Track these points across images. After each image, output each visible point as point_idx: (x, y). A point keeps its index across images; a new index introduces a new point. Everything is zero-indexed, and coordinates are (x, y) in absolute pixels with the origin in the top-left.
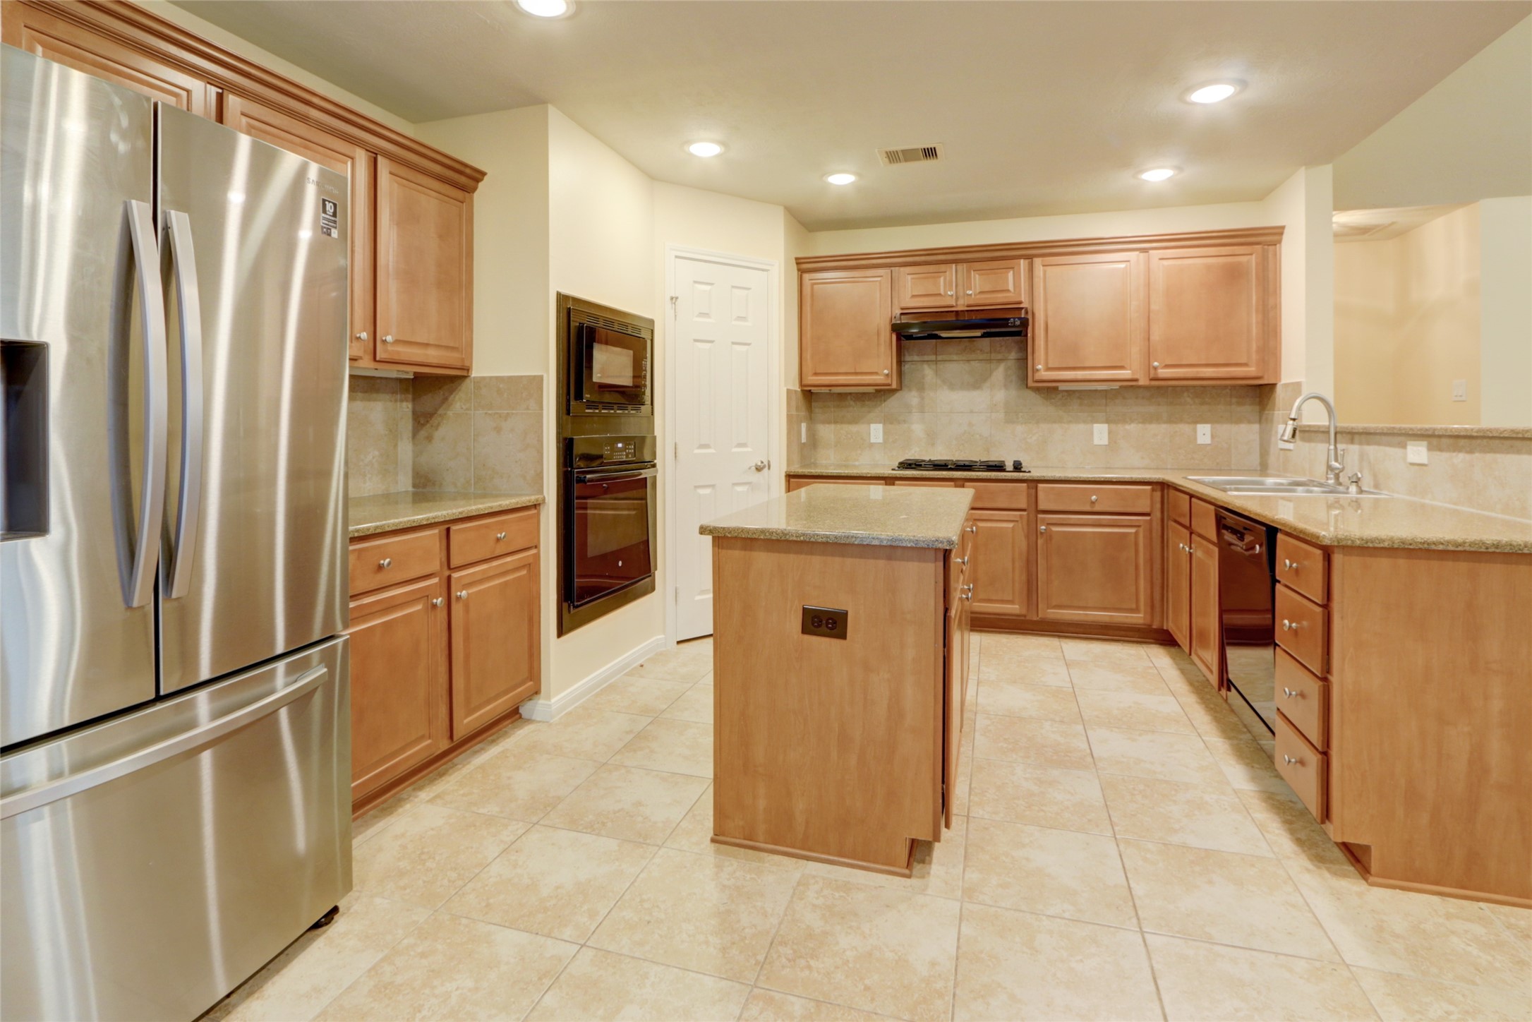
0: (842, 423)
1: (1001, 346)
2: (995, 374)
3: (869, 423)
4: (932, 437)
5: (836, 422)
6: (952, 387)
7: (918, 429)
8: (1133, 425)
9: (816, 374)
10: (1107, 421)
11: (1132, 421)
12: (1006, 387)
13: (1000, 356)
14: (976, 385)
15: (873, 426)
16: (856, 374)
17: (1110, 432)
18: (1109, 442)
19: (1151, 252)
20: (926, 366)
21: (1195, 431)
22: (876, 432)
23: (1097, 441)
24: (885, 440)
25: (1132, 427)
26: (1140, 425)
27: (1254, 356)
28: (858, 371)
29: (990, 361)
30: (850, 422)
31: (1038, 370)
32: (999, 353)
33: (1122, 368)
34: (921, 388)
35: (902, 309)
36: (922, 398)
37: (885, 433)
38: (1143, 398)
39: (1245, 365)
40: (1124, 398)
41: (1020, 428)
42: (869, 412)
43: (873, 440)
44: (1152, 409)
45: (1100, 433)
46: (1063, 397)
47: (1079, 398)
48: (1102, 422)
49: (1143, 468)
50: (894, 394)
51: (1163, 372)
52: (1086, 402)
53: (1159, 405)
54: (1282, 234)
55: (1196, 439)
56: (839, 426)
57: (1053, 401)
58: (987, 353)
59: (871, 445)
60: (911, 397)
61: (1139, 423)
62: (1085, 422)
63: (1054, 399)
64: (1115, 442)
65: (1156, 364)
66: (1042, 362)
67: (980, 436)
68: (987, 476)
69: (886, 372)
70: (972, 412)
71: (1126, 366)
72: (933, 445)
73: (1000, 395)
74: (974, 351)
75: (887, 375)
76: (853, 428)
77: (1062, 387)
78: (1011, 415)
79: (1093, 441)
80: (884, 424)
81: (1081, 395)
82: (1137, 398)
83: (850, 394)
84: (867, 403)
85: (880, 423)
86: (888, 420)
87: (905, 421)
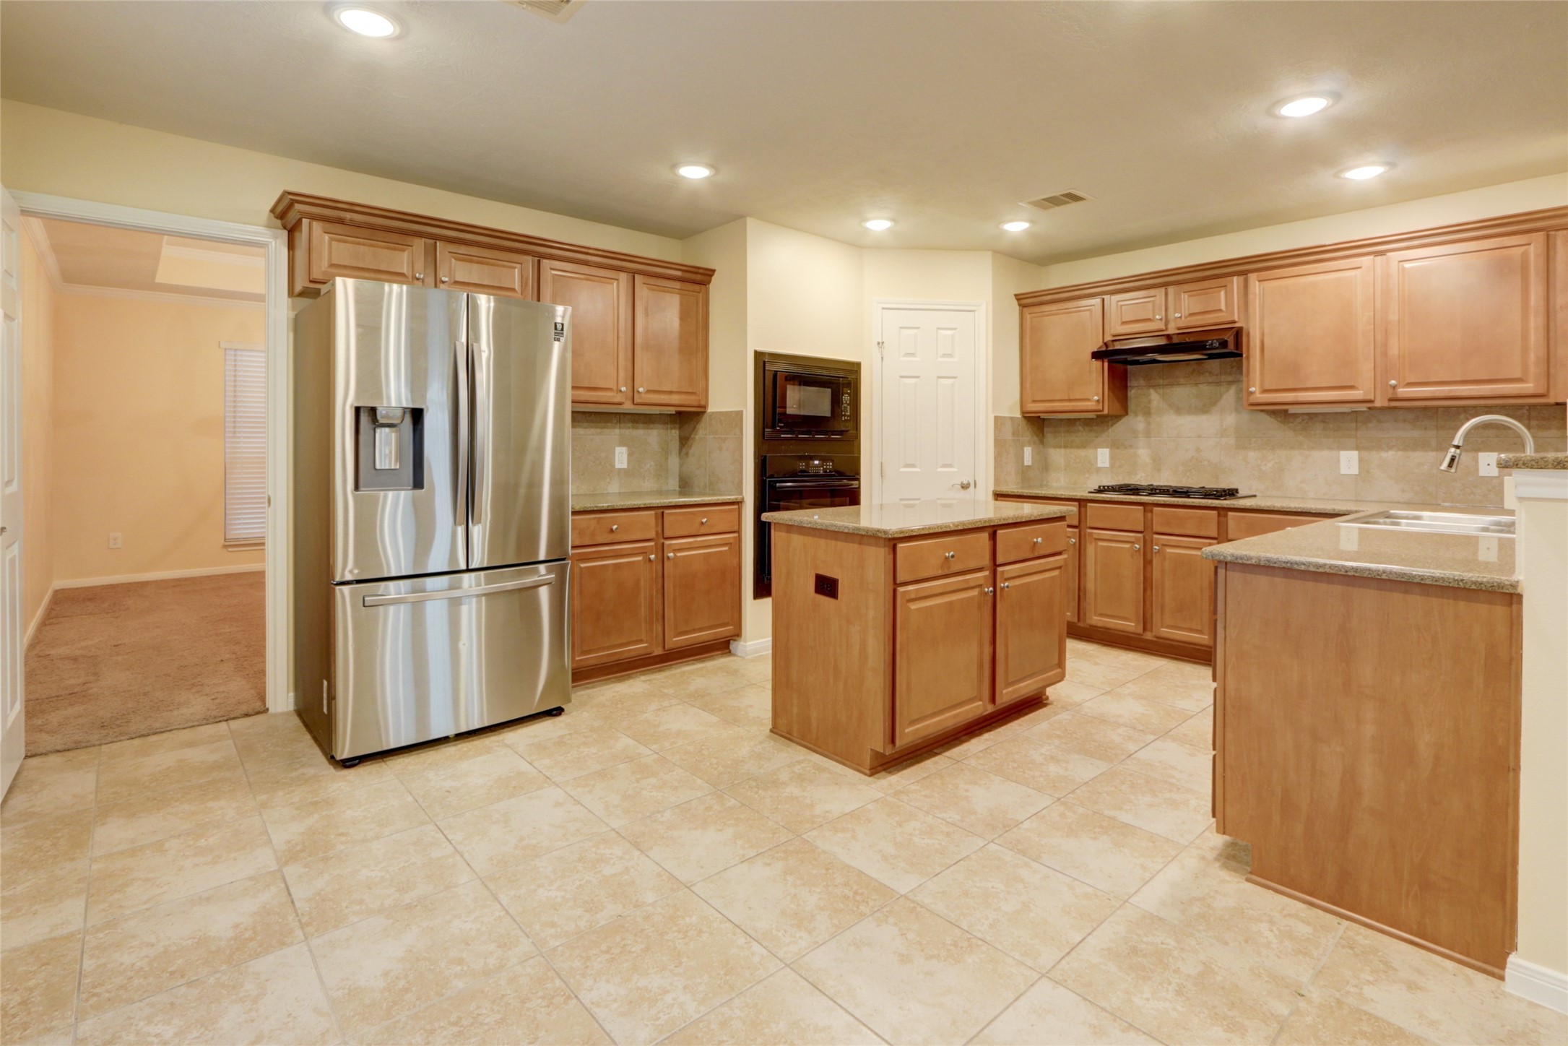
0: (1071, 447)
1: (1232, 367)
2: (1225, 397)
3: (1096, 448)
4: (1157, 463)
5: (1066, 447)
6: (1179, 411)
7: (1144, 454)
8: (1391, 453)
9: (1034, 401)
10: (1357, 448)
11: (1389, 448)
12: (1237, 410)
13: (1230, 378)
14: (1205, 409)
15: (1100, 451)
16: (1070, 400)
17: (1361, 461)
18: (1360, 472)
19: (1388, 254)
20: (1152, 391)
21: (1476, 461)
22: (1103, 456)
23: (1344, 470)
24: (1112, 465)
25: (1390, 455)
26: (1400, 453)
28: (1071, 398)
29: (1218, 383)
30: (1078, 447)
31: (1252, 393)
32: (1230, 374)
33: (1352, 387)
34: (1147, 413)
35: (1114, 336)
36: (1149, 423)
37: (1112, 458)
38: (1404, 421)
40: (1379, 421)
41: (1253, 455)
42: (1097, 437)
43: (1100, 465)
44: (1416, 434)
45: (1349, 461)
46: (1303, 420)
47: (1323, 422)
48: (1352, 449)
49: (1405, 503)
50: (1120, 420)
51: (1403, 391)
52: (1331, 426)
55: (1477, 470)
56: (1068, 451)
57: (1291, 424)
58: (1217, 375)
59: (1099, 470)
60: (1135, 422)
61: (1399, 450)
62: (1329, 448)
63: (1292, 423)
64: (1368, 472)
65: (1393, 382)
66: (1258, 383)
67: (1209, 462)
68: (1174, 501)
69: (1096, 398)
70: (1200, 437)
71: (1356, 385)
72: (1159, 470)
73: (1231, 420)
74: (1202, 374)
75: (1098, 401)
76: (1082, 453)
77: (1292, 410)
78: (1243, 441)
79: (1339, 470)
80: (1111, 449)
81: (1323, 417)
82: (1396, 421)
83: (1079, 419)
84: (1095, 428)
85: (1107, 447)
86: (1115, 445)
87: (1131, 446)
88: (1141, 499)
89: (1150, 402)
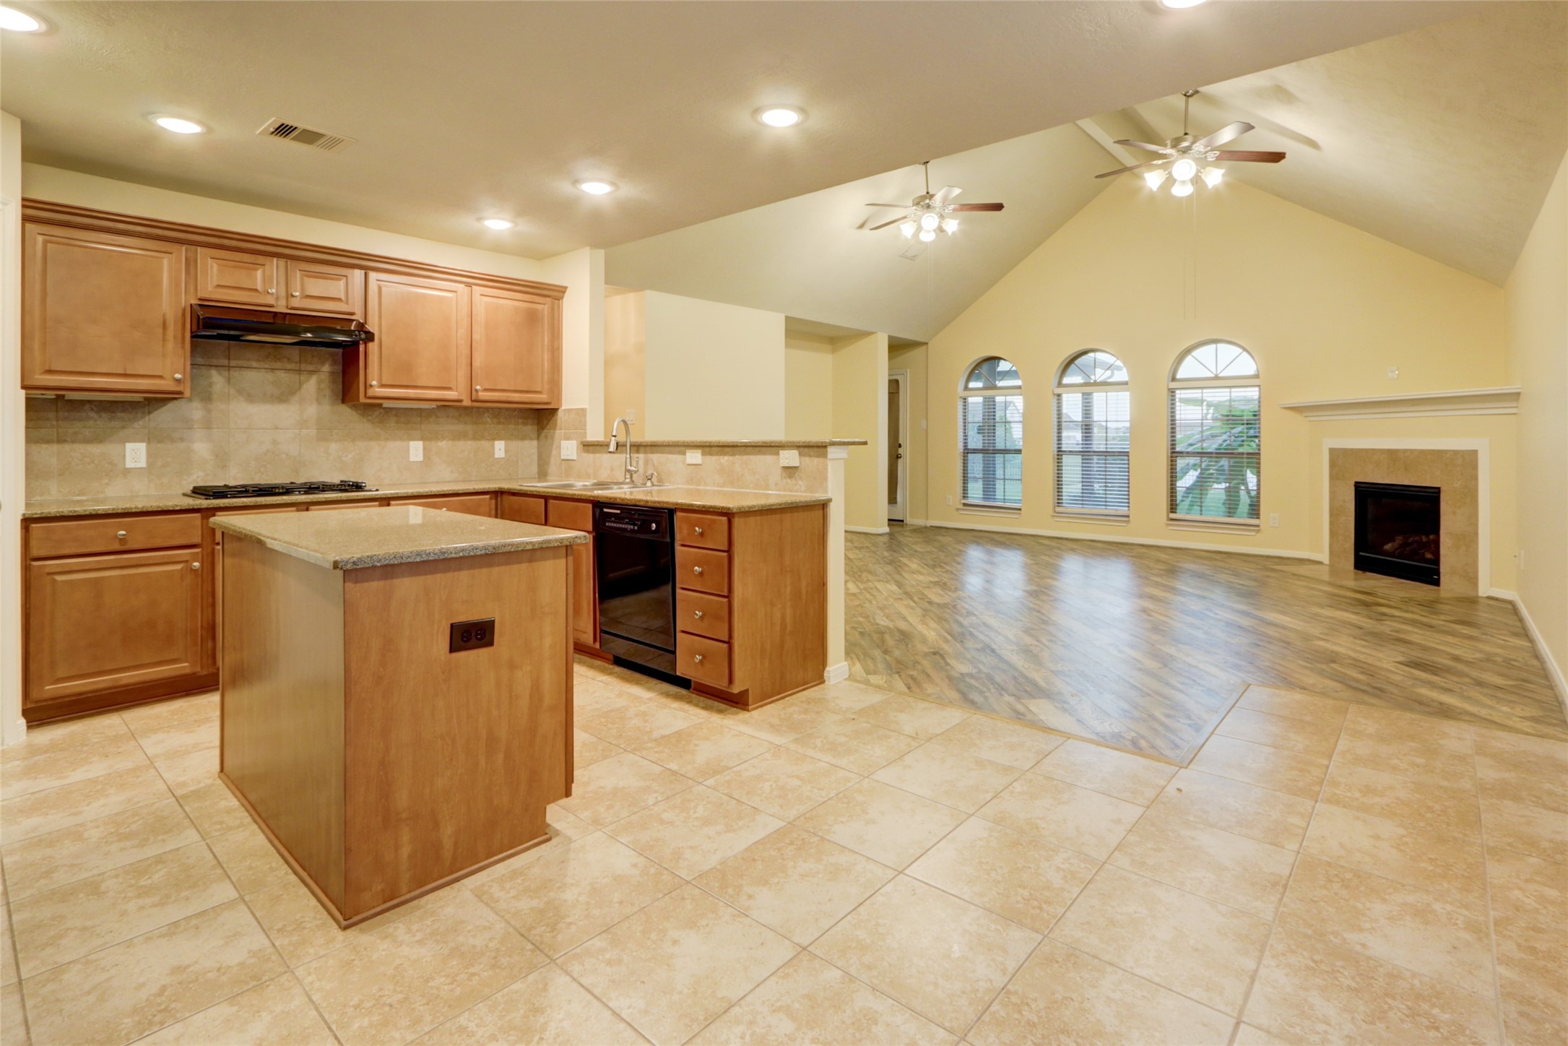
0: (73, 442)
1: (313, 357)
2: (305, 386)
3: (123, 441)
4: (222, 458)
5: (60, 441)
6: (251, 398)
7: (201, 448)
8: (444, 442)
9: (50, 372)
10: (422, 439)
11: (444, 438)
12: (318, 401)
13: (311, 368)
14: (283, 397)
15: (129, 446)
16: (125, 375)
17: (425, 449)
18: (424, 459)
19: (474, 287)
20: (214, 372)
21: (493, 446)
22: (135, 454)
23: (412, 458)
24: (151, 464)
25: (443, 444)
26: (450, 442)
27: (546, 386)
28: (128, 372)
29: (299, 371)
30: (88, 441)
31: (371, 386)
32: (311, 363)
33: (449, 389)
34: (207, 399)
35: (200, 299)
36: (209, 411)
37: (150, 455)
38: (453, 417)
39: (540, 392)
40: (437, 417)
41: (334, 447)
42: (123, 427)
43: (129, 464)
44: (460, 427)
45: (416, 449)
46: (380, 414)
47: (396, 415)
48: (418, 440)
49: (453, 481)
50: (164, 405)
51: (483, 395)
52: (402, 419)
53: (466, 423)
54: (564, 292)
55: (494, 453)
56: (67, 447)
57: (370, 417)
58: (296, 363)
59: (127, 472)
60: (191, 410)
61: (450, 440)
62: (401, 439)
63: (371, 416)
64: (429, 458)
65: (478, 387)
66: (376, 378)
67: (287, 455)
68: (337, 497)
69: (178, 376)
70: (276, 428)
71: (452, 387)
72: (224, 467)
73: (312, 410)
74: (279, 359)
75: (179, 380)
76: (95, 449)
77: (386, 404)
78: (324, 433)
79: (409, 457)
80: (149, 442)
81: (397, 412)
82: (448, 417)
83: (89, 402)
84: (119, 414)
85: (142, 441)
86: (152, 438)
87: (182, 440)
88: (257, 502)
89: (210, 385)
